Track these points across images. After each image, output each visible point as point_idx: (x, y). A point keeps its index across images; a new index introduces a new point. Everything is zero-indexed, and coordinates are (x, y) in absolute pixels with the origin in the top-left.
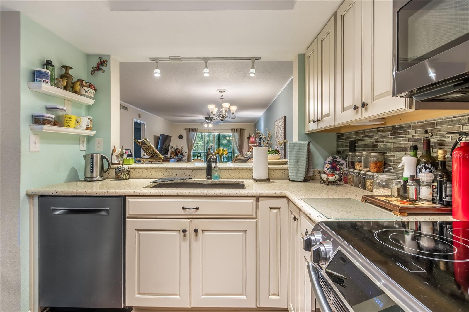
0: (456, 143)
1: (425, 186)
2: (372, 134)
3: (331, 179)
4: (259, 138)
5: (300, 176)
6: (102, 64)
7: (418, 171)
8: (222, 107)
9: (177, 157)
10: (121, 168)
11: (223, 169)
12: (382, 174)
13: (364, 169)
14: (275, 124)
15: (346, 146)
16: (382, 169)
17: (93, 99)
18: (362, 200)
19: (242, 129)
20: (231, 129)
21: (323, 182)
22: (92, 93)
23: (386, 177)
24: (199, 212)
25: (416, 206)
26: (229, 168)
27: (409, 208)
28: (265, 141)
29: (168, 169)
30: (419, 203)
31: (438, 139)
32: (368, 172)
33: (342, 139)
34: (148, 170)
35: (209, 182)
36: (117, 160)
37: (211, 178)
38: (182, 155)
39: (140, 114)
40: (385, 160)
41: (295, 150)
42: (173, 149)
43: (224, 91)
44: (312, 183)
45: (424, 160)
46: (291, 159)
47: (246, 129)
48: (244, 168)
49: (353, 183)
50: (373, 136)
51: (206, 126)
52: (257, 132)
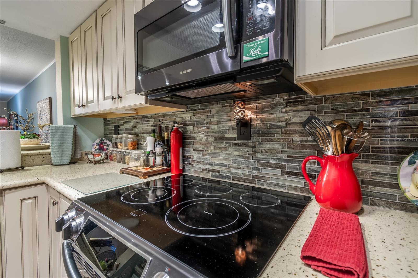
0: (173, 128)
1: (158, 156)
2: (130, 120)
3: (98, 158)
5: (65, 160)
7: (155, 146)
12: (135, 151)
13: (124, 148)
14: (38, 104)
15: (111, 130)
16: (136, 147)
18: (120, 172)
21: (90, 162)
23: (137, 153)
25: (153, 170)
27: (150, 172)
28: (24, 123)
30: (156, 168)
31: (165, 125)
32: (127, 150)
33: (108, 124)
40: (138, 140)
41: (59, 134)
44: (80, 164)
45: (158, 139)
46: (54, 143)
49: (116, 160)
50: (130, 122)
52: (10, 113)
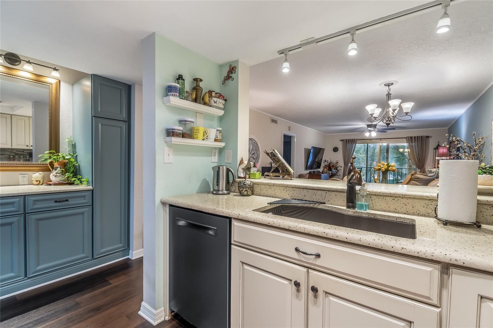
4: (456, 148)
6: (231, 71)
8: (389, 106)
9: (330, 172)
10: (243, 182)
11: (375, 195)
17: (224, 109)
19: (424, 136)
20: (406, 138)
22: (222, 103)
24: (319, 262)
26: (388, 194)
28: (469, 152)
29: (294, 188)
34: (272, 186)
35: (351, 212)
36: (243, 173)
37: (354, 207)
38: (337, 169)
39: (289, 127)
42: (326, 162)
43: (393, 84)
47: (431, 137)
48: (417, 196)
51: (367, 135)
52: (452, 139)
